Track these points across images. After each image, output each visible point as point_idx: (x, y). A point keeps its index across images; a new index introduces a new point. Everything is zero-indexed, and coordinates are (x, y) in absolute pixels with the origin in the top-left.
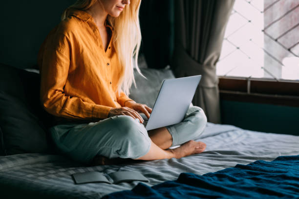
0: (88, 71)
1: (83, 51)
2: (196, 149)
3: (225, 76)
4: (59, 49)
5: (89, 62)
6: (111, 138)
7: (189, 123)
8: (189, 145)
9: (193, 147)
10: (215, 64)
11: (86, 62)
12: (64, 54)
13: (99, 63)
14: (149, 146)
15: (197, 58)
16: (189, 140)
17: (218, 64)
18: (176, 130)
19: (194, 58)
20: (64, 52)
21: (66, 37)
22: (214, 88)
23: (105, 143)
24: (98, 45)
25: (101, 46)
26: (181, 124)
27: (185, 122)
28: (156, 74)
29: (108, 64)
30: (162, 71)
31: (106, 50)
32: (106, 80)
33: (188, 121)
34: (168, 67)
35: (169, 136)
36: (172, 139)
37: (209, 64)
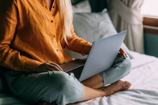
0: (34, 30)
1: (29, 13)
2: (123, 87)
3: (148, 15)
4: (7, 13)
5: (35, 22)
6: (48, 92)
7: (117, 68)
8: (117, 84)
9: (121, 85)
10: (140, 7)
11: (32, 22)
12: (12, 16)
13: (44, 22)
14: (82, 95)
15: (127, 2)
16: (117, 81)
17: (143, 7)
18: (107, 74)
19: (124, 3)
20: (12, 15)
21: (14, 4)
22: (139, 25)
23: (45, 93)
24: (43, 6)
25: (46, 7)
26: (111, 69)
27: (114, 68)
28: (95, 17)
29: (52, 21)
30: (101, 15)
31: (50, 10)
32: (50, 35)
33: (116, 66)
34: (105, 10)
35: (101, 79)
36: (103, 81)
37: (135, 8)
